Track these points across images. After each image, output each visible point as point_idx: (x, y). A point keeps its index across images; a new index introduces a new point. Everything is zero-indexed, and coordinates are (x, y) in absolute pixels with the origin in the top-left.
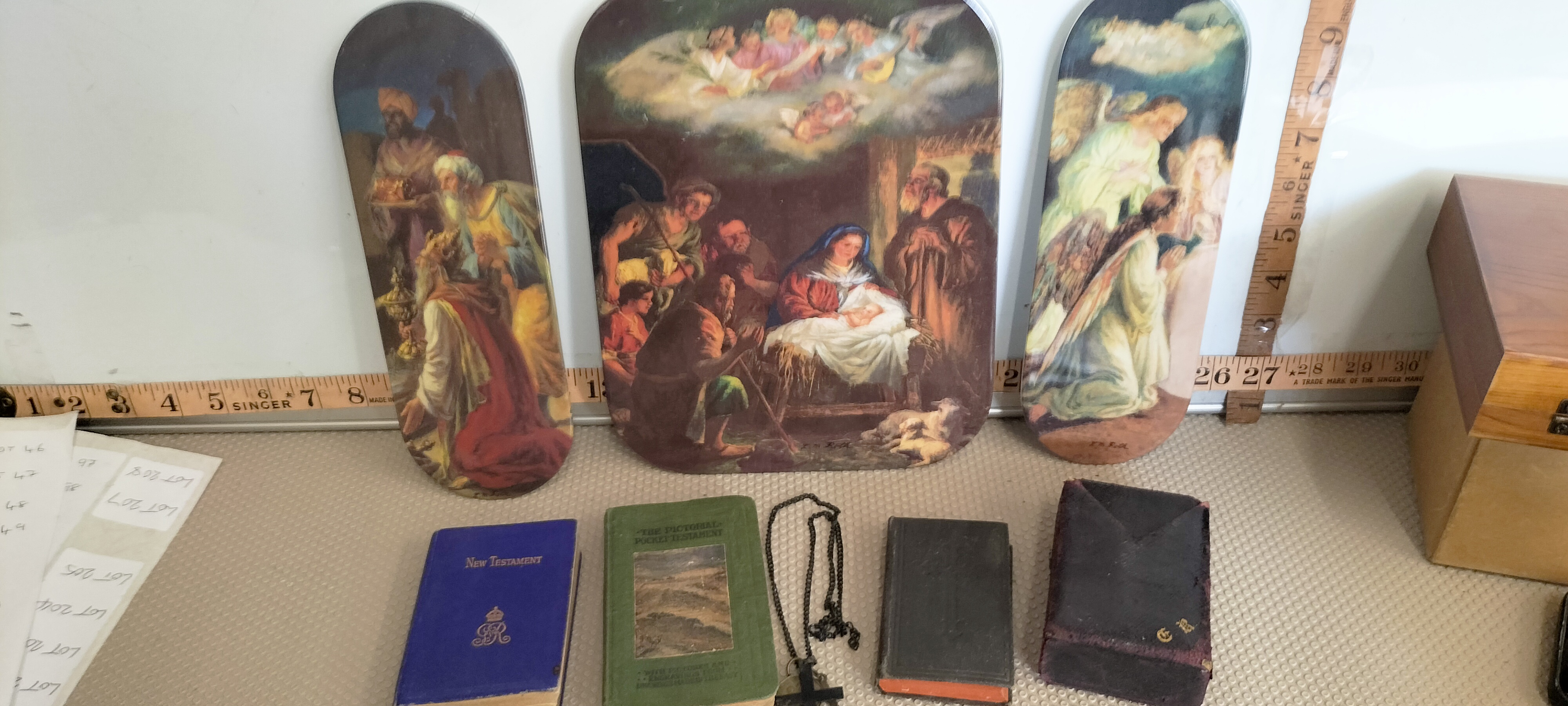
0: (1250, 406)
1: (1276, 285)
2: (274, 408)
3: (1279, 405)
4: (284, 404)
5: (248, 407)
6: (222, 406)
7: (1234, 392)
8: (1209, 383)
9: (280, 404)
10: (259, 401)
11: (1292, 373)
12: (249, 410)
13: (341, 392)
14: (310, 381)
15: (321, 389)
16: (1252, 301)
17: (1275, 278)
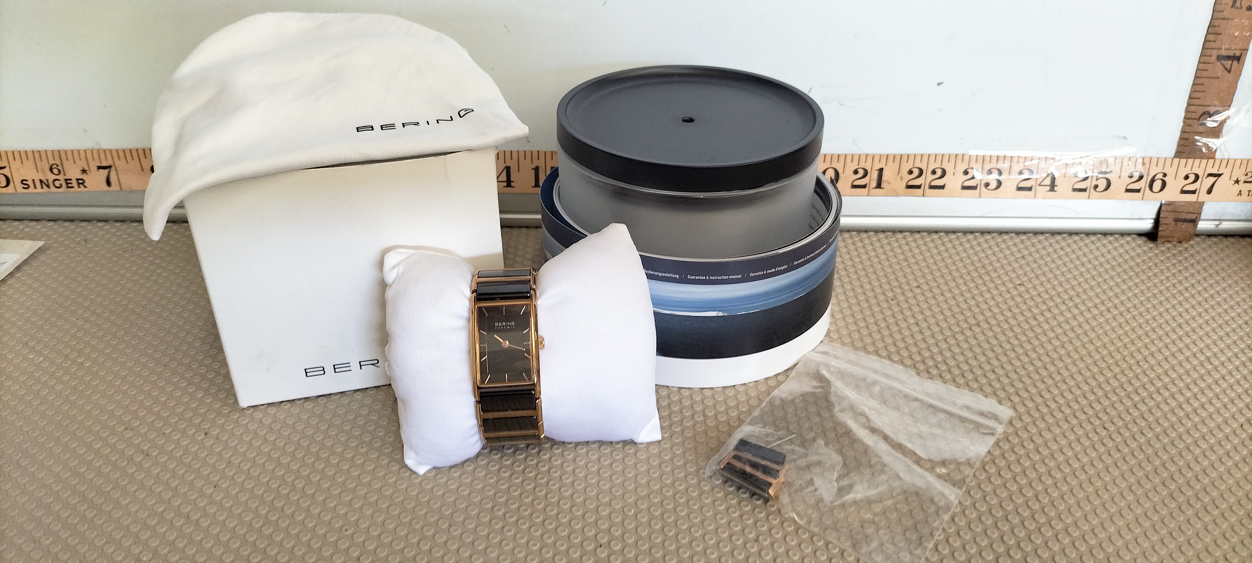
0: (1185, 221)
1: (1228, 66)
2: (68, 187)
3: (1217, 223)
4: (79, 184)
5: (38, 184)
6: (8, 184)
7: (1170, 204)
8: (1142, 191)
9: (74, 183)
10: (51, 177)
11: (1237, 182)
12: (39, 189)
13: (143, 170)
14: (109, 155)
15: (120, 164)
16: (1198, 88)
17: (1229, 58)
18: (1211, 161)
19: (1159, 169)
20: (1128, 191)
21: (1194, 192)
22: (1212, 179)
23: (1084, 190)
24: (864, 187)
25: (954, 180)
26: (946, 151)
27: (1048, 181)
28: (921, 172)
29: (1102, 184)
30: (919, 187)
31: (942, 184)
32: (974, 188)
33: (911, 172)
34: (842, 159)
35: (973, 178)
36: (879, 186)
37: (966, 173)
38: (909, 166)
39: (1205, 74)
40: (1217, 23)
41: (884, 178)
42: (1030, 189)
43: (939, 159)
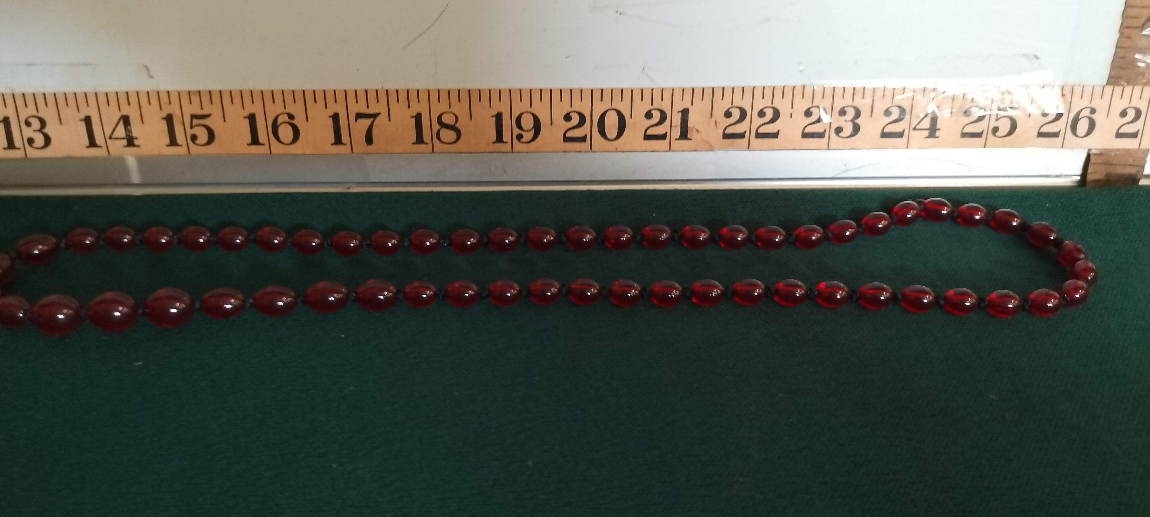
7: (1101, 153)
8: (1061, 136)
19: (1085, 103)
20: (1040, 135)
21: (1134, 135)
23: (978, 135)
24: (663, 137)
25: (791, 125)
26: (778, 81)
27: (926, 124)
28: (743, 114)
29: (1005, 126)
30: (741, 136)
31: (776, 131)
32: (821, 135)
33: (728, 114)
34: (627, 96)
35: (819, 120)
36: (684, 135)
37: (808, 113)
38: (726, 105)
41: (690, 124)
42: (900, 135)
43: (768, 93)
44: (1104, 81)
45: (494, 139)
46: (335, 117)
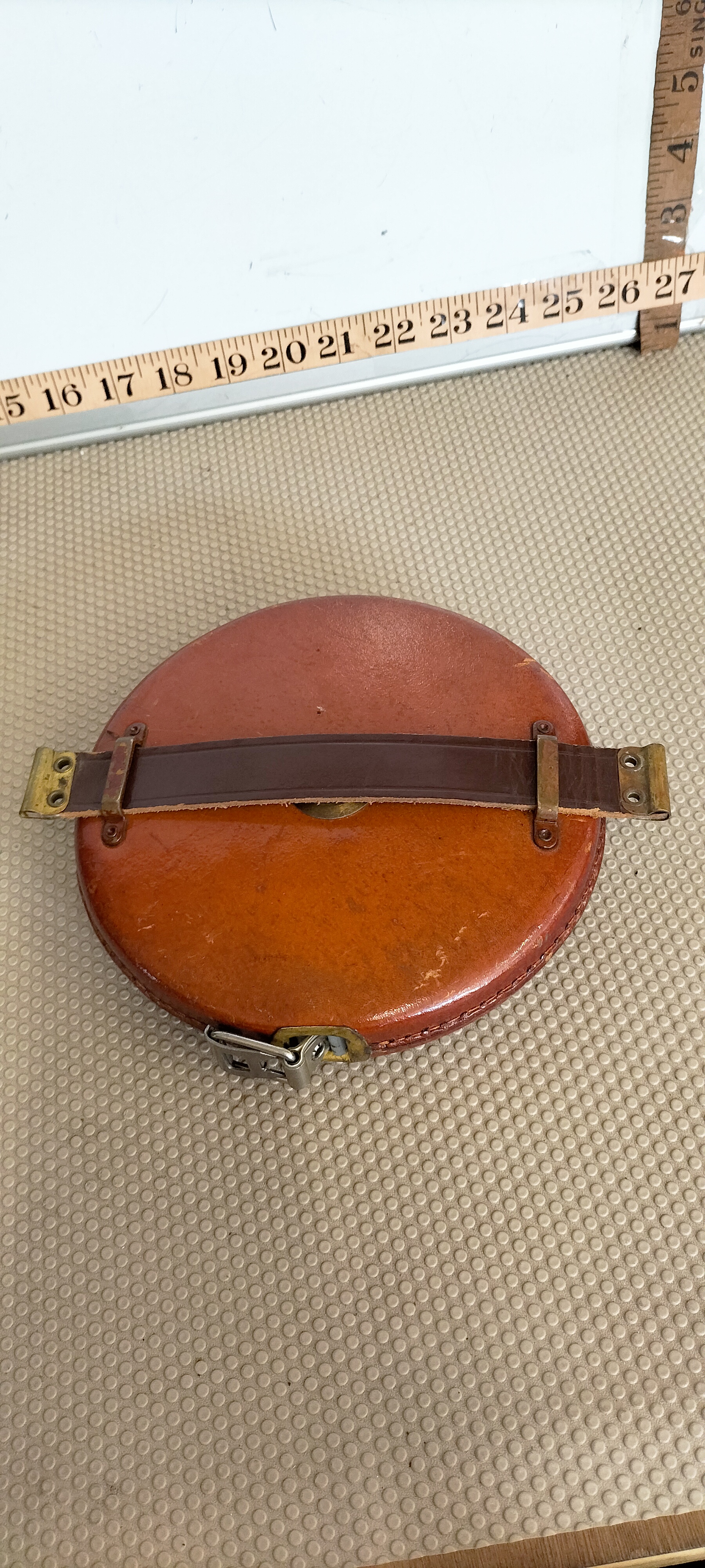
0: (666, 325)
1: (682, 156)
8: (616, 304)
16: (654, 185)
17: (680, 147)
18: (680, 259)
19: (630, 278)
20: (601, 306)
21: (670, 294)
22: (685, 278)
23: (557, 314)
24: (334, 354)
25: (423, 330)
26: (408, 301)
27: (518, 313)
28: (387, 329)
29: (574, 305)
30: (389, 344)
31: (412, 337)
32: (445, 334)
33: (376, 331)
34: (303, 330)
35: (441, 324)
36: (348, 350)
37: (433, 320)
38: (374, 324)
39: (657, 168)
40: (661, 111)
41: (351, 342)
42: (501, 324)
43: (402, 311)
44: (642, 258)
45: (216, 376)
46: (104, 381)
